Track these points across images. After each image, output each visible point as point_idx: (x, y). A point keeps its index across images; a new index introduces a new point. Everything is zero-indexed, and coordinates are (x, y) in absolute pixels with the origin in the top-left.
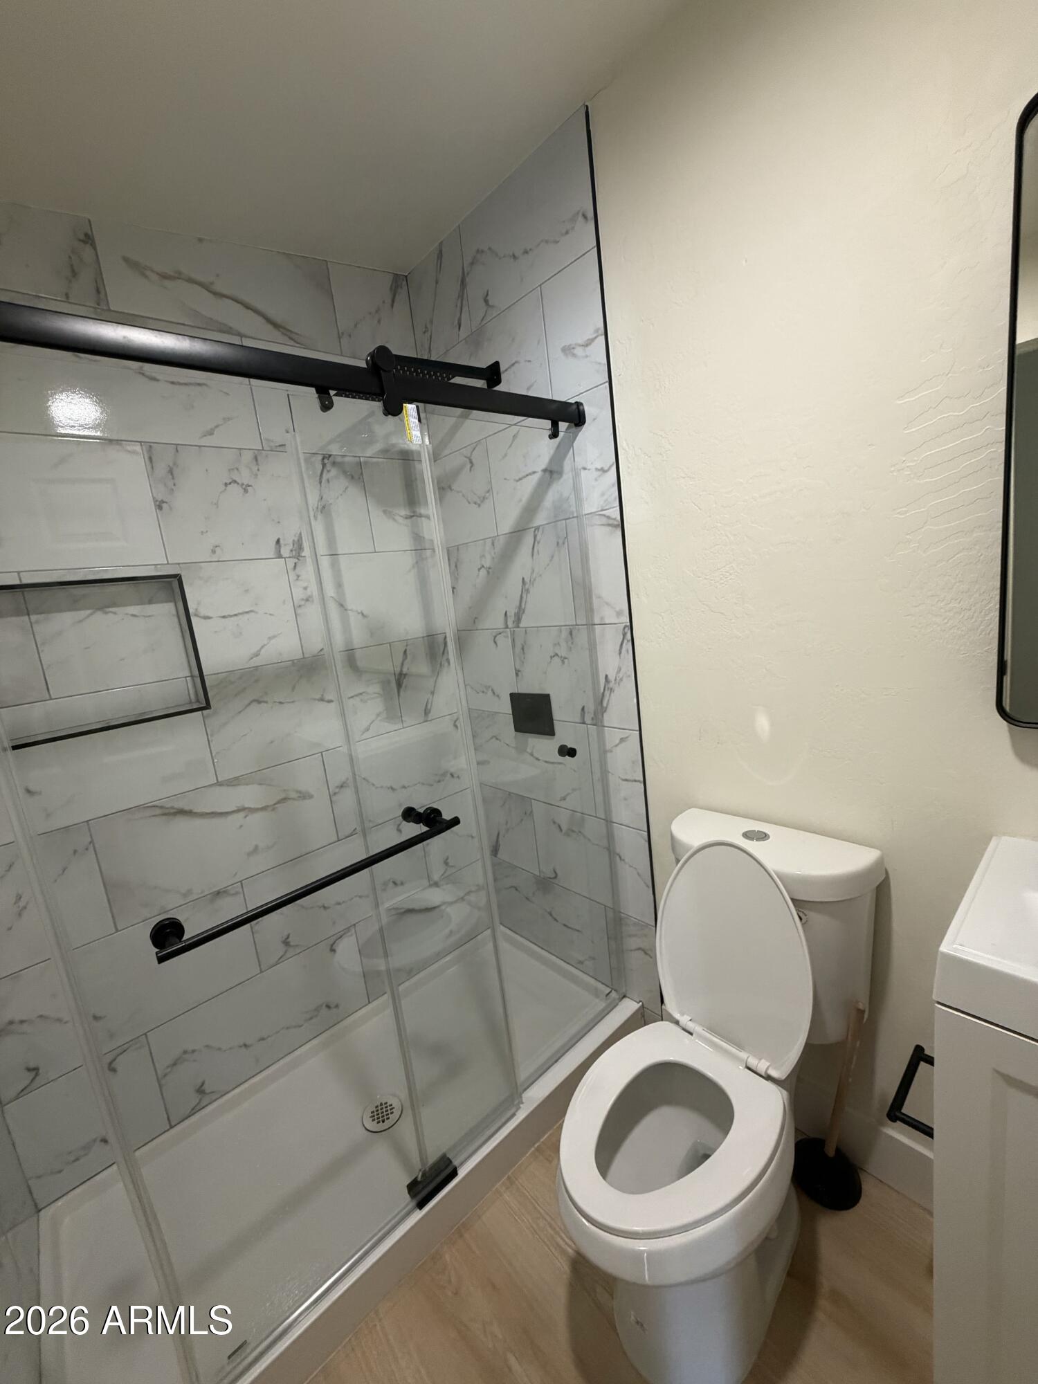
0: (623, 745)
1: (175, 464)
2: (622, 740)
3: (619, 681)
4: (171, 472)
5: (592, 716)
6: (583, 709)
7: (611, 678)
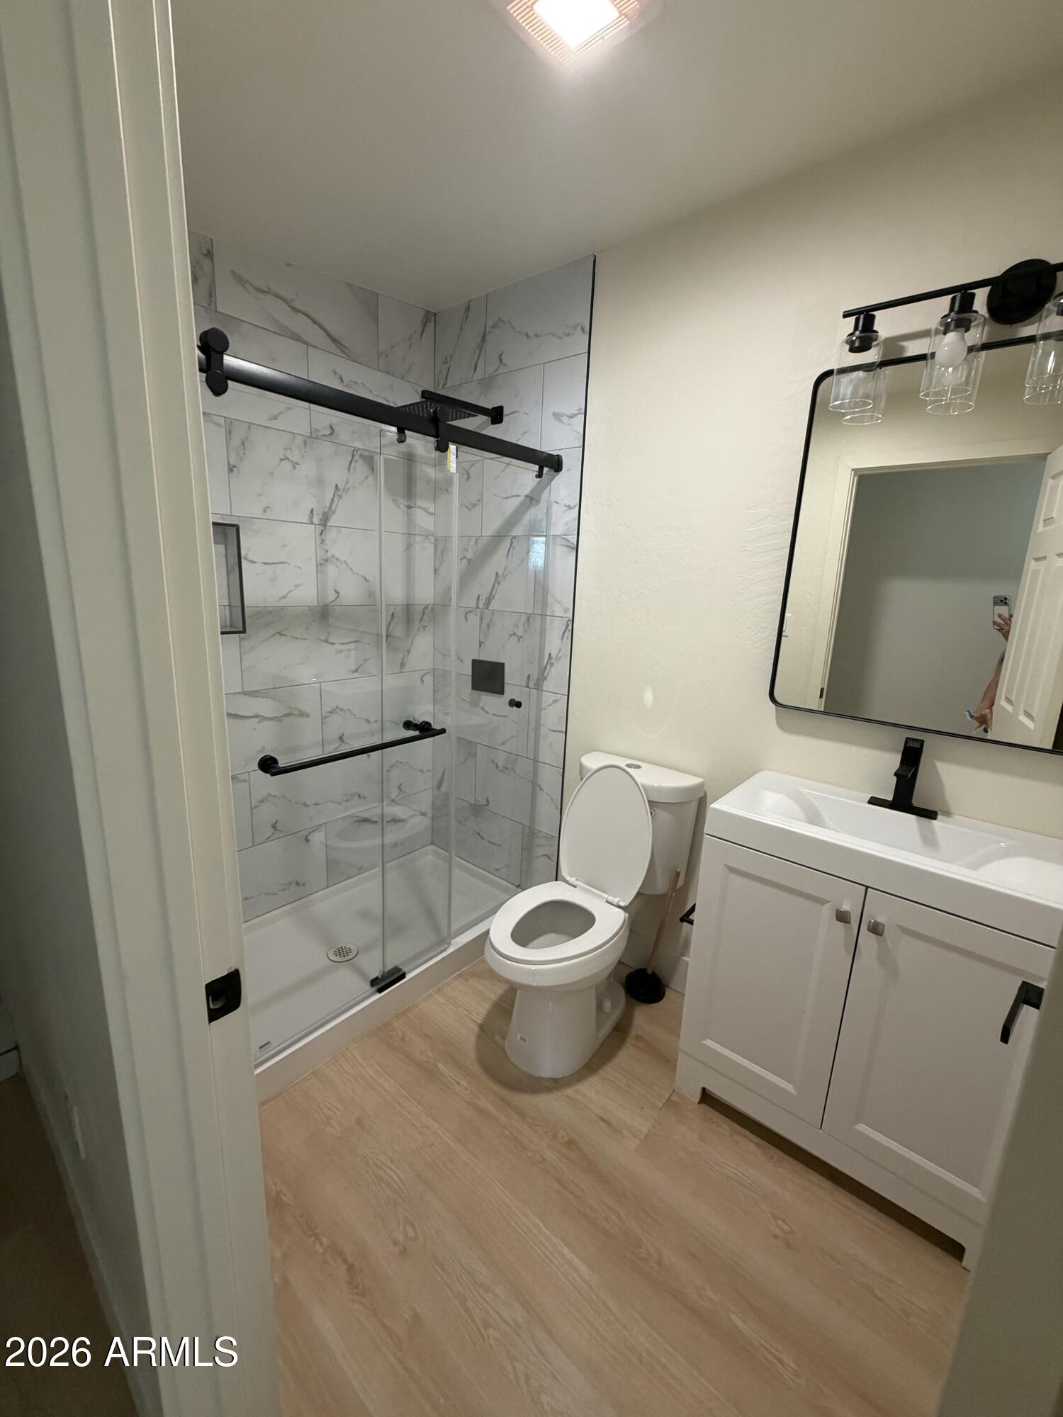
0: (555, 705)
1: (247, 438)
2: (555, 701)
3: (558, 659)
4: (243, 443)
5: (535, 682)
6: (529, 676)
7: (553, 655)
